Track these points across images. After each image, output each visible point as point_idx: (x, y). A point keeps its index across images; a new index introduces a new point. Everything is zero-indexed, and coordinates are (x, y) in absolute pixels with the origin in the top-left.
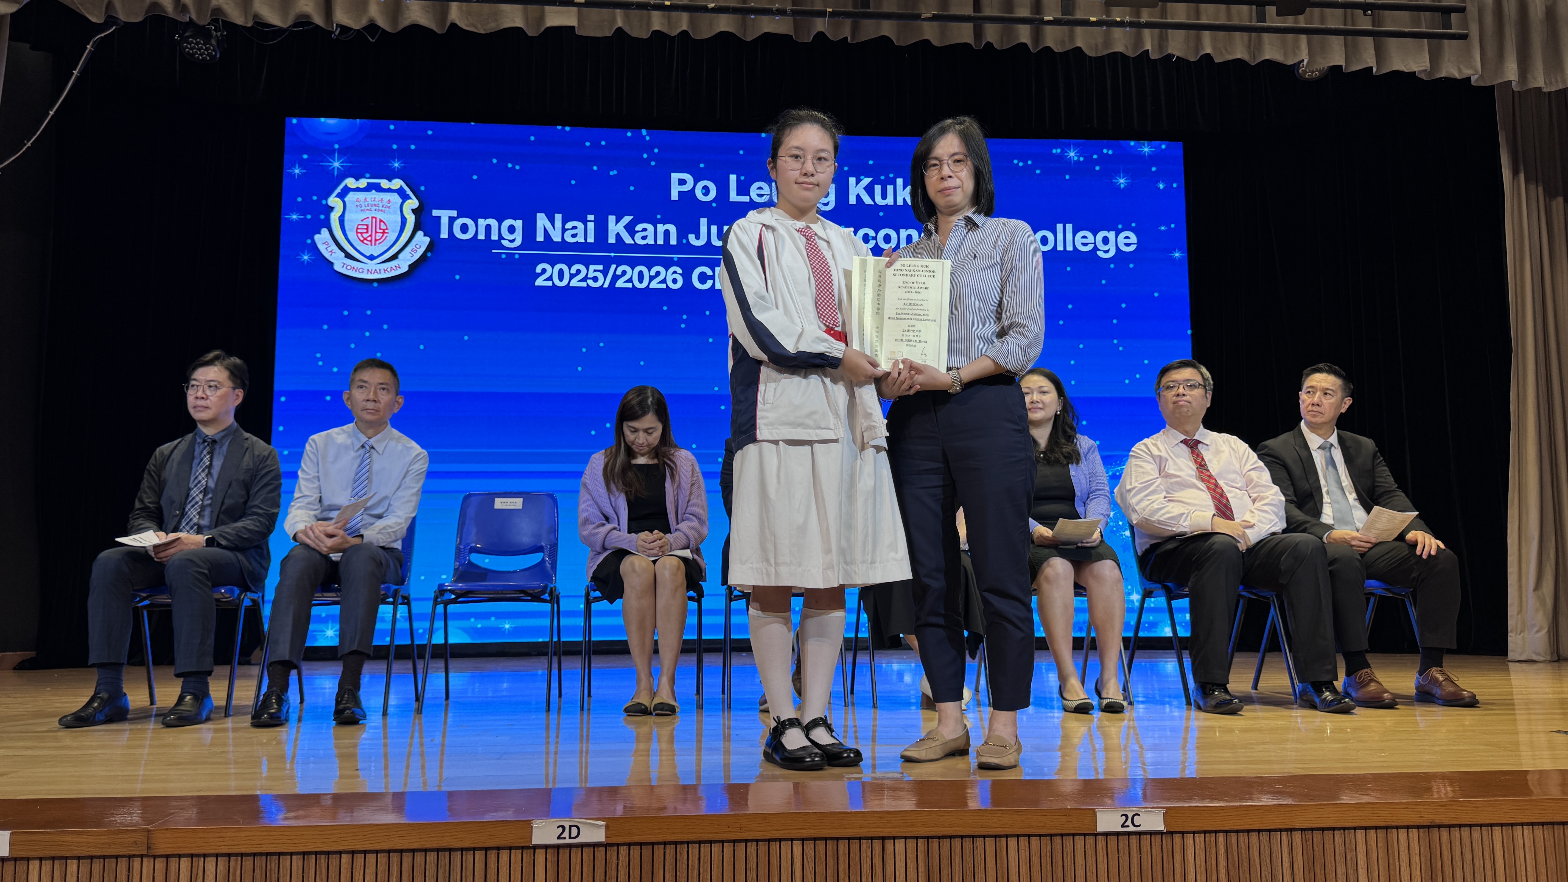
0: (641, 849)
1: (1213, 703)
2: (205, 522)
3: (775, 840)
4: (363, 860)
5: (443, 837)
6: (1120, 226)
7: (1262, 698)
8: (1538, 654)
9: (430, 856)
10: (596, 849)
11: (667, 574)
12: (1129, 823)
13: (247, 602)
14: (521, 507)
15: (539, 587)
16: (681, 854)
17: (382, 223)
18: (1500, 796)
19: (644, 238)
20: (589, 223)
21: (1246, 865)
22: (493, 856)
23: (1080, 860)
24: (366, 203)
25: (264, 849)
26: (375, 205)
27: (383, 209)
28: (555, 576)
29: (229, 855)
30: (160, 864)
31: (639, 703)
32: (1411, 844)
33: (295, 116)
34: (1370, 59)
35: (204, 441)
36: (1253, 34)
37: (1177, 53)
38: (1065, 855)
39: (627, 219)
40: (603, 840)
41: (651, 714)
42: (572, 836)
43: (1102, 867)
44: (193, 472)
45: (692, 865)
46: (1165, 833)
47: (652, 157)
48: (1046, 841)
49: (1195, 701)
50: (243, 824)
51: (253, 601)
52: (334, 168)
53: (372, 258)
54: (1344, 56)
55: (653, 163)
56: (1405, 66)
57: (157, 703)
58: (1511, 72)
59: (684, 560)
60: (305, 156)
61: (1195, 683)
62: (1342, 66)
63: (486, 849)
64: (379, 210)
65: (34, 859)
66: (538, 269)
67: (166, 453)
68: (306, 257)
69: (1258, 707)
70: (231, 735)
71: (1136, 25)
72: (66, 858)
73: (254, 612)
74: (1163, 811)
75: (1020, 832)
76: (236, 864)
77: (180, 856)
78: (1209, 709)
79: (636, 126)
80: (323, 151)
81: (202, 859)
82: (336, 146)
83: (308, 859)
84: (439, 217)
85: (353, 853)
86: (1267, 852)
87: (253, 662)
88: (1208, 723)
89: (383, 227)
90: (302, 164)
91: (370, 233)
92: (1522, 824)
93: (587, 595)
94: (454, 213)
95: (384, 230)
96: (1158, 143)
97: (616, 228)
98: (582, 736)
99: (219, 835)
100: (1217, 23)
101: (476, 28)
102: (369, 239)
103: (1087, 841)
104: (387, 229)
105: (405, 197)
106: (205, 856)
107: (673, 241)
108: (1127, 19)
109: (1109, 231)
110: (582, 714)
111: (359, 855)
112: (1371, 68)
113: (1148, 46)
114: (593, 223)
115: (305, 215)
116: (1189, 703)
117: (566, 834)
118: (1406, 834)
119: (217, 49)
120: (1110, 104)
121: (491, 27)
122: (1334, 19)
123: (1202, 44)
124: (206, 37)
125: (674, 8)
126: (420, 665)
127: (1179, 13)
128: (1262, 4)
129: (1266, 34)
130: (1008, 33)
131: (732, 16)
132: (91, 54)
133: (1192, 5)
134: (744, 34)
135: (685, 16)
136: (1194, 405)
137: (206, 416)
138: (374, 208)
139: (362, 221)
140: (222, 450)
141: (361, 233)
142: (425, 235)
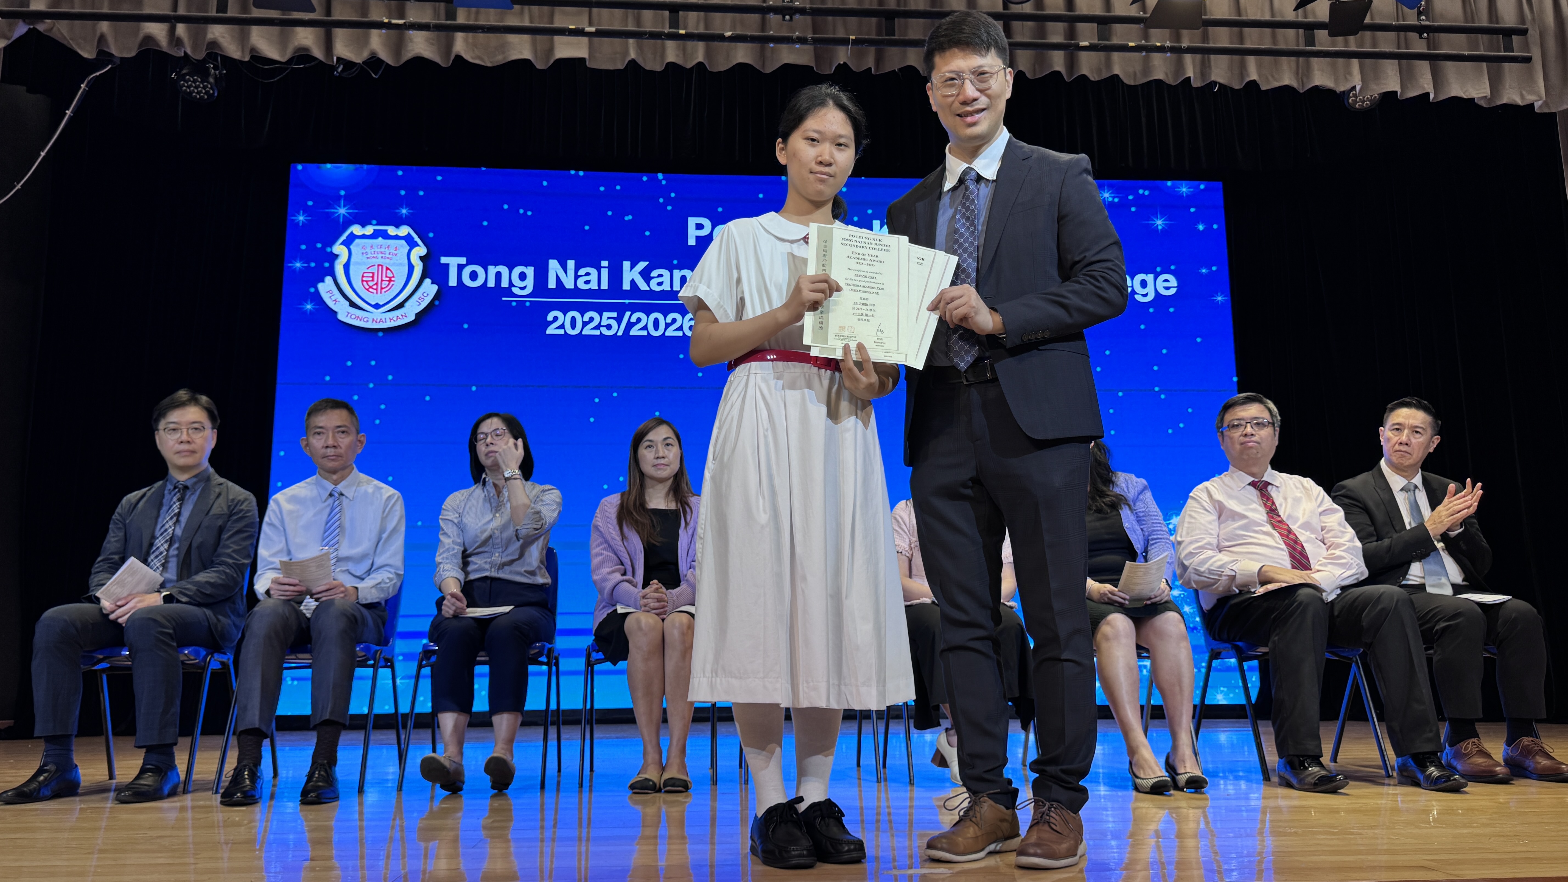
1: (1307, 780)
6: (1158, 269)
11: (676, 631)
13: (214, 666)
17: (389, 271)
19: (660, 284)
20: (602, 269)
24: (373, 250)
26: (381, 253)
27: (390, 256)
31: (646, 779)
33: (300, 163)
34: (1427, 84)
35: (175, 488)
36: (1301, 59)
37: (1220, 81)
39: (642, 265)
41: (659, 791)
44: (160, 520)
47: (669, 201)
51: (224, 664)
52: (339, 216)
53: (377, 306)
54: (1399, 81)
55: (669, 208)
56: (1464, 93)
57: (117, 776)
60: (310, 203)
62: (1397, 92)
64: (385, 258)
66: (550, 317)
67: (133, 502)
68: (309, 307)
71: (1178, 51)
78: (1302, 787)
79: (652, 170)
80: (329, 199)
82: (343, 193)
84: (447, 266)
89: (390, 275)
90: (306, 210)
91: (375, 282)
93: (589, 655)
94: (463, 260)
95: (390, 278)
96: (1196, 183)
97: (631, 274)
100: (1263, 47)
101: (482, 59)
102: (375, 287)
104: (393, 277)
105: (412, 244)
108: (1168, 44)
109: (1147, 273)
112: (1427, 95)
113: (1190, 74)
114: (607, 269)
115: (308, 263)
119: (215, 88)
120: (1145, 142)
121: (499, 59)
122: (1387, 42)
123: (1246, 70)
124: (204, 74)
125: (689, 37)
126: (403, 737)
127: (1222, 38)
128: (1310, 27)
129: (1316, 59)
130: (1041, 61)
131: (750, 45)
132: (86, 94)
133: (1235, 29)
134: (763, 66)
135: (701, 46)
136: (1264, 445)
137: (181, 461)
138: (381, 255)
139: (368, 268)
140: (193, 497)
141: (367, 282)
142: (432, 283)
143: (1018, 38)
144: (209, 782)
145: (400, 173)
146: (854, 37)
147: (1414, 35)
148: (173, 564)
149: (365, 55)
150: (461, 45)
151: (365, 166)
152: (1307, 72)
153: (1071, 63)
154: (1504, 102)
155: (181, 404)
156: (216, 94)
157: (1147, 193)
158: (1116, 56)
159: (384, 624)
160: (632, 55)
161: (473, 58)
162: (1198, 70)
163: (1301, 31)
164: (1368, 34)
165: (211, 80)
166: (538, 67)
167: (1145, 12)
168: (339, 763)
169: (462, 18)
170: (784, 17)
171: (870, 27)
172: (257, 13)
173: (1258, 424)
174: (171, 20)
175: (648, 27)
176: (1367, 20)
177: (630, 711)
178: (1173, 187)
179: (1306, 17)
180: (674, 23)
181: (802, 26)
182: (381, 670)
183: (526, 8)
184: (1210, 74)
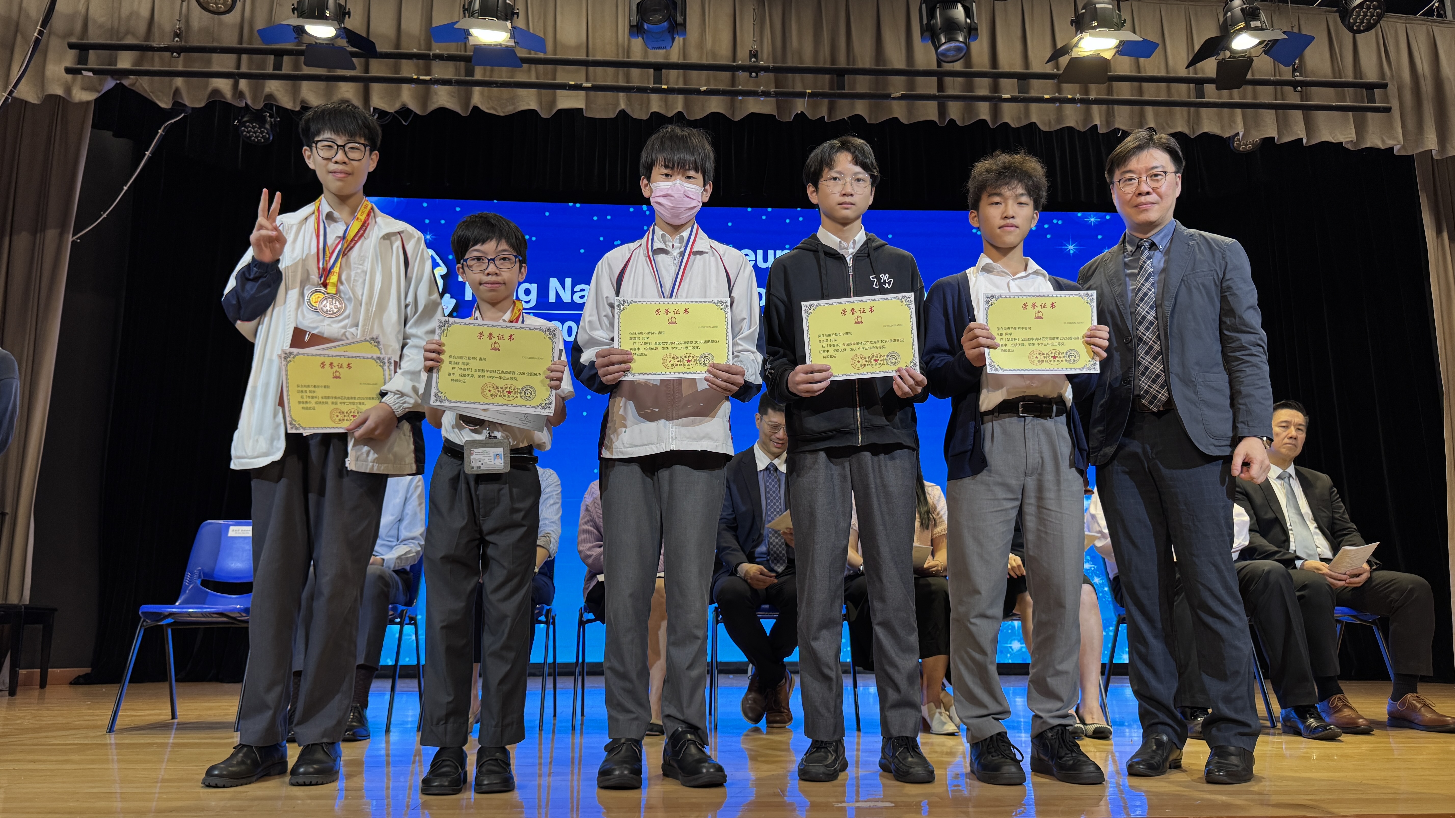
34: (1300, 131)
36: (1192, 109)
37: (1123, 128)
54: (1276, 129)
56: (1333, 138)
58: (1431, 142)
71: (1086, 102)
93: (581, 616)
96: (1103, 213)
100: (1160, 99)
101: (495, 110)
105: (435, 265)
108: (1078, 96)
112: (1301, 139)
113: (1097, 122)
119: (270, 133)
120: (1059, 177)
121: (509, 110)
122: (1266, 95)
123: (1145, 119)
124: (262, 121)
125: (671, 91)
127: (1124, 91)
128: (1199, 82)
129: (1204, 109)
130: (969, 111)
131: (722, 97)
132: (163, 138)
133: (1135, 83)
134: (733, 115)
135: (680, 98)
142: (450, 298)
143: (950, 92)
145: (425, 205)
146: (810, 91)
147: (1290, 89)
149: (397, 106)
150: (478, 98)
151: (396, 199)
152: (1198, 120)
153: (995, 112)
154: (1368, 146)
156: (271, 138)
157: (1060, 222)
158: (1033, 106)
160: (622, 106)
161: (488, 109)
162: (1104, 119)
163: (1192, 85)
164: (1249, 88)
165: (268, 126)
166: (543, 116)
167: (1058, 70)
168: (369, 706)
169: (479, 74)
170: (751, 74)
171: (824, 83)
172: (307, 70)
174: (234, 76)
175: (636, 83)
176: (1249, 76)
178: (1083, 217)
179: (1196, 73)
180: (658, 80)
181: (766, 82)
182: (406, 627)
183: (533, 66)
184: (1113, 122)
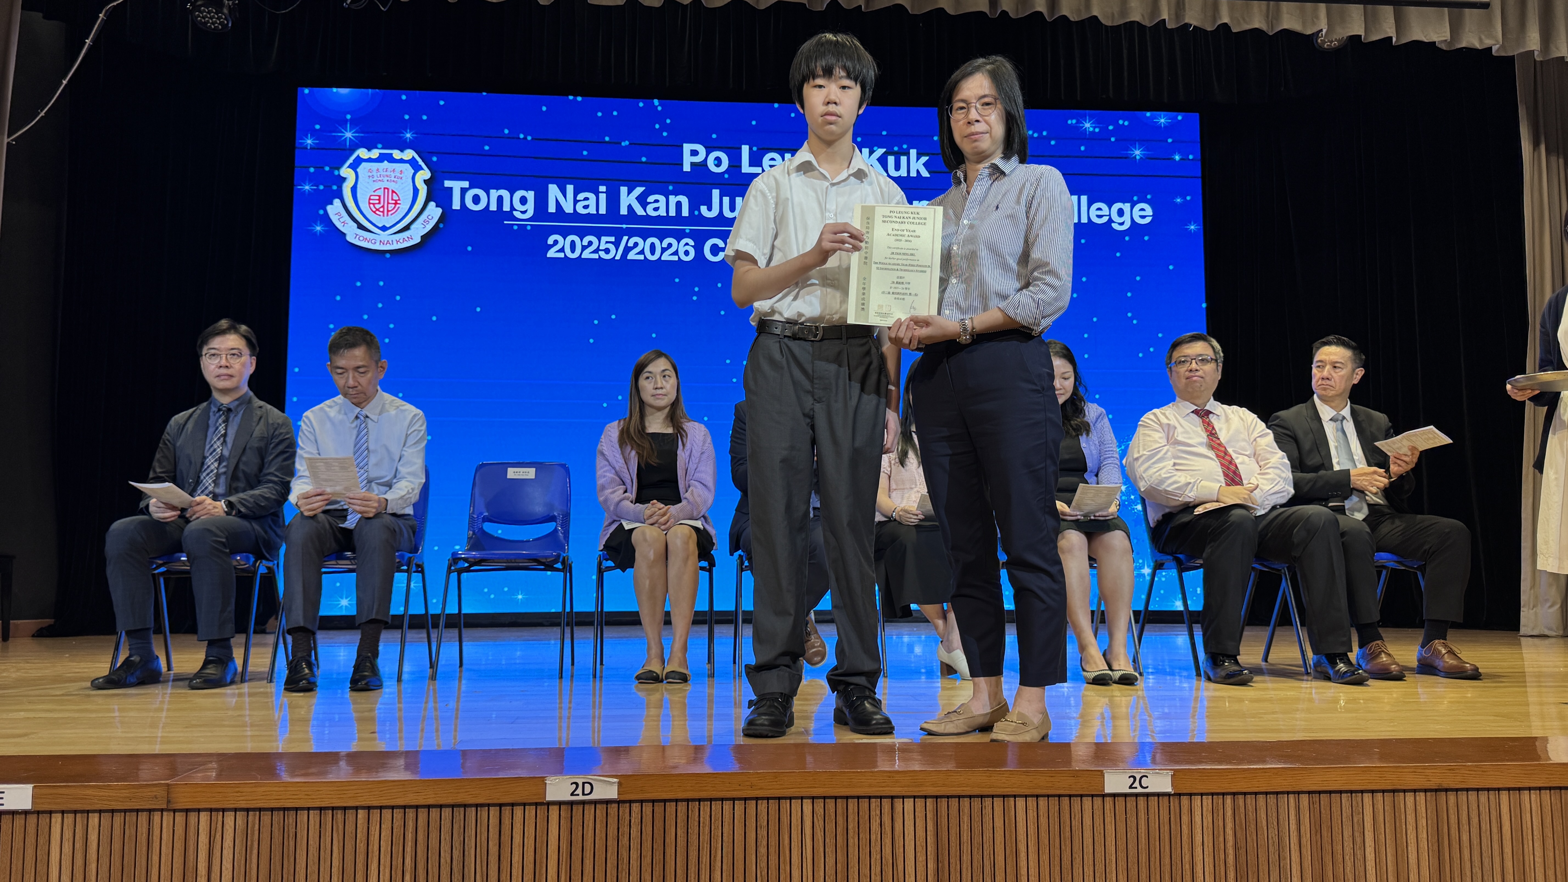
0: (653, 806)
1: (1223, 673)
2: (220, 490)
3: (785, 798)
4: (379, 815)
5: (458, 793)
6: (1135, 198)
7: (1271, 670)
8: (1550, 629)
9: (445, 812)
10: (609, 806)
11: (679, 542)
12: (1137, 784)
13: (262, 570)
14: (533, 477)
15: (552, 556)
16: (692, 811)
17: (394, 194)
18: (1508, 761)
19: (656, 209)
20: (600, 194)
21: (1253, 826)
22: (507, 812)
23: (1088, 821)
24: (379, 174)
25: (282, 804)
26: (387, 176)
27: (395, 179)
28: (568, 545)
29: (248, 810)
30: (180, 817)
31: (650, 671)
32: (1418, 807)
33: (307, 86)
34: (1390, 28)
35: (219, 410)
36: (1271, 3)
37: (1194, 23)
38: (1073, 816)
39: (639, 190)
40: (616, 797)
41: (662, 681)
42: (586, 793)
43: (1110, 828)
44: (208, 440)
45: (703, 823)
46: (1173, 795)
47: (664, 127)
48: (1054, 801)
49: (1205, 672)
50: (261, 779)
51: (268, 568)
52: (346, 139)
53: (384, 229)
54: (1363, 26)
55: (665, 134)
56: (1425, 37)
57: (174, 669)
58: (1533, 42)
59: (696, 529)
60: (318, 127)
61: (1206, 653)
62: (1360, 36)
63: (501, 805)
64: (391, 181)
65: (56, 812)
66: (550, 241)
67: (182, 421)
68: (318, 228)
69: (1267, 678)
70: (247, 699)
72: (88, 812)
73: (269, 580)
74: (1171, 773)
75: (1027, 792)
76: (255, 818)
77: (199, 810)
78: (1219, 680)
79: (648, 96)
80: (335, 122)
81: (221, 813)
82: (349, 117)
83: (325, 814)
84: (450, 189)
85: (369, 808)
86: (1274, 815)
87: (268, 631)
88: (1217, 694)
89: (395, 198)
90: (314, 133)
91: (382, 204)
92: (1530, 789)
93: (600, 564)
94: (466, 184)
95: (396, 201)
97: (628, 199)
98: (594, 702)
99: (237, 789)
102: (381, 210)
103: (1095, 802)
104: (399, 200)
105: (417, 168)
106: (224, 810)
107: (685, 212)
109: (1124, 202)
110: (594, 681)
111: (375, 811)
112: (1391, 38)
113: (1165, 16)
114: (605, 194)
115: (317, 186)
116: (1198, 674)
117: (579, 791)
118: (1413, 798)
119: (229, 19)
120: (1126, 74)
123: (1219, 13)
124: (218, 5)
126: (434, 635)
129: (1285, 3)
130: (1024, 1)
132: (104, 23)
134: (758, 2)
136: (1208, 379)
137: (222, 384)
138: (386, 179)
139: (374, 191)
140: (236, 419)
141: (374, 204)
142: (437, 206)
144: (263, 673)
145: (404, 97)
148: (222, 479)
151: (370, 90)
152: (1277, 15)
153: (1053, 4)
154: (1464, 45)
155: (223, 332)
156: (230, 25)
157: (1126, 123)
159: (414, 533)
162: (1173, 12)
165: (225, 11)
166: (541, 3)
173: (1202, 360)
177: (638, 612)
178: (1152, 117)
182: (414, 575)
184: (1184, 15)
